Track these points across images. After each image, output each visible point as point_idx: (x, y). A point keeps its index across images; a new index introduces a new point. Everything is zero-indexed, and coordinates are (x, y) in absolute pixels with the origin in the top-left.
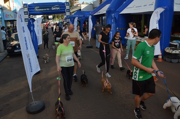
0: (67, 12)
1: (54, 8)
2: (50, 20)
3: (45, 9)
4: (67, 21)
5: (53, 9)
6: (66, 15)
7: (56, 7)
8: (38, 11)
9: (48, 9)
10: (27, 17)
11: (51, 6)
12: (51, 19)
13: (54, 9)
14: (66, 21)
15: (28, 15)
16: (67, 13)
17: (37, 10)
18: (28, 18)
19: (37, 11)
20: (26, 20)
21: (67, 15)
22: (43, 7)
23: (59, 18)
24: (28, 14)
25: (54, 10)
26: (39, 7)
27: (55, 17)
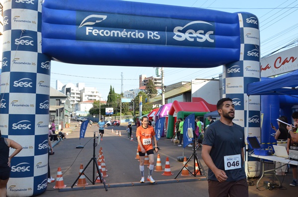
0: (247, 58)
1: (184, 31)
2: (108, 115)
3: (139, 35)
4: (247, 107)
5: (179, 36)
6: (240, 74)
7: (196, 28)
8: (98, 39)
9: (153, 35)
10: (27, 61)
11: (169, 21)
12: (111, 116)
13: (186, 36)
14: (241, 107)
15: (35, 55)
16: (247, 64)
17: (95, 32)
18: (34, 69)
19: (91, 38)
20: (17, 84)
21: (247, 74)
22: (127, 19)
23: (126, 114)
24: (34, 49)
25: (185, 42)
26: (105, 17)
27: (119, 111)
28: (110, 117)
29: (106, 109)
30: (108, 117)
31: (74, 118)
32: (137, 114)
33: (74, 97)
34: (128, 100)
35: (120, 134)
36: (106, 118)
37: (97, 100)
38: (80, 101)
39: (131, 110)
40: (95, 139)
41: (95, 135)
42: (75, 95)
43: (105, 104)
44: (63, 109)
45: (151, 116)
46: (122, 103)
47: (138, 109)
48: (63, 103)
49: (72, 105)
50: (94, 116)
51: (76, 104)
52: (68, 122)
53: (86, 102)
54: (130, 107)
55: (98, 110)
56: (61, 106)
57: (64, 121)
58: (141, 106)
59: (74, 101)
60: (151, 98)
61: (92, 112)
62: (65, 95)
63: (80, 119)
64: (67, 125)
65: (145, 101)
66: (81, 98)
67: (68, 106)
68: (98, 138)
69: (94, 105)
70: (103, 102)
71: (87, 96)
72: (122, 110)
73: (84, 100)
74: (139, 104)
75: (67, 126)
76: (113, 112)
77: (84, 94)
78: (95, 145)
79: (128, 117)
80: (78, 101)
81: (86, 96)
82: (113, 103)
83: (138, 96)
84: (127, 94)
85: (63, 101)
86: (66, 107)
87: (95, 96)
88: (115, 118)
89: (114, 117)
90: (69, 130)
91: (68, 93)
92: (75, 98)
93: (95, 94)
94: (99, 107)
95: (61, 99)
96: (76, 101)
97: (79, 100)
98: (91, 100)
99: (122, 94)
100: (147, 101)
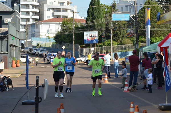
2: (88, 45)
12: (93, 45)
23: (121, 43)
27: (109, 38)
28: (92, 49)
29: (85, 33)
30: (88, 49)
31: (28, 50)
32: (142, 42)
33: (28, 13)
34: (125, 17)
35: (107, 79)
36: (85, 50)
37: (69, 17)
38: (39, 20)
39: (130, 36)
40: (37, 90)
41: (37, 81)
42: (30, 9)
43: (83, 23)
44: (6, 33)
45: (164, 46)
46: (114, 23)
47: (143, 34)
48: (7, 24)
49: (25, 26)
50: (64, 47)
51: (32, 25)
52: (16, 57)
53: (49, 22)
54: (129, 30)
55: (70, 36)
56: (4, 29)
57: (8, 55)
58: (149, 26)
59: (28, 20)
60: (168, 11)
61: (60, 39)
62: (10, 9)
63: (38, 52)
64: (14, 62)
65: (156, 18)
66: (40, 14)
67: (15, 29)
68: (43, 86)
69: (63, 27)
70: (79, 20)
71: (52, 11)
72: (114, 35)
73: (46, 18)
74: (145, 24)
75: (14, 65)
76: (97, 38)
77: (45, 8)
78: (38, 100)
79: (125, 49)
80: (36, 20)
81: (49, 10)
82: (97, 22)
83: (144, 9)
84: (123, 5)
85: (8, 20)
86: (12, 31)
87: (66, 10)
88: (102, 50)
89: (99, 48)
90: (17, 71)
91: (15, 5)
92: (31, 13)
93: (65, 6)
94: (72, 30)
95: (3, 16)
96: (31, 20)
97: (37, 17)
98: (58, 17)
99: (114, 6)
100: (159, 19)
